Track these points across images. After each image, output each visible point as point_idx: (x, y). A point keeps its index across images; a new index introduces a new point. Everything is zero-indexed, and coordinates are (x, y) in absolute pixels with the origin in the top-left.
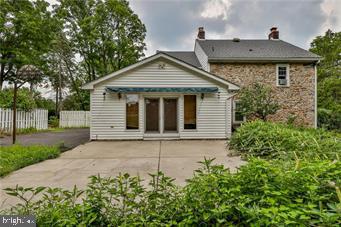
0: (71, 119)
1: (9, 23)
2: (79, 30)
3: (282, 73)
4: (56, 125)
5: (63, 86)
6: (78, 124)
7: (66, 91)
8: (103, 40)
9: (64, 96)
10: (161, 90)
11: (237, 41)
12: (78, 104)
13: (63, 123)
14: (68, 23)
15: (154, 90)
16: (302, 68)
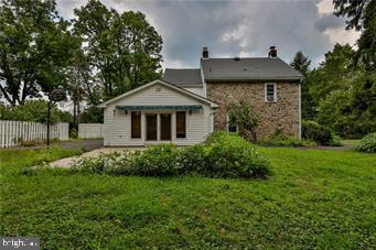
0: (88, 131)
1: (33, 43)
2: (97, 44)
3: (270, 90)
4: (76, 137)
5: (81, 99)
6: (95, 136)
7: (84, 104)
8: (120, 53)
9: (82, 110)
10: (157, 107)
11: (237, 59)
12: (95, 117)
13: (81, 135)
14: (86, 37)
15: (152, 108)
16: (288, 86)
